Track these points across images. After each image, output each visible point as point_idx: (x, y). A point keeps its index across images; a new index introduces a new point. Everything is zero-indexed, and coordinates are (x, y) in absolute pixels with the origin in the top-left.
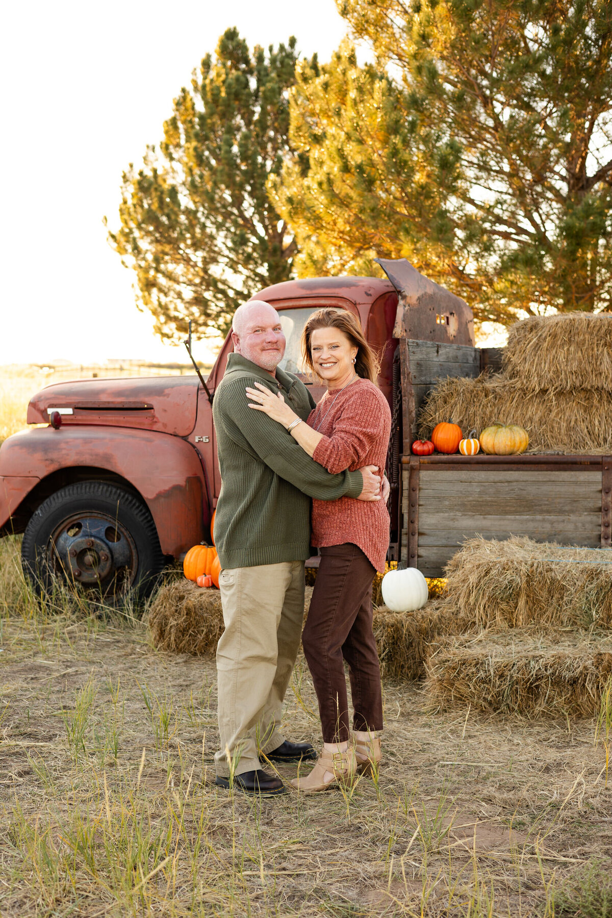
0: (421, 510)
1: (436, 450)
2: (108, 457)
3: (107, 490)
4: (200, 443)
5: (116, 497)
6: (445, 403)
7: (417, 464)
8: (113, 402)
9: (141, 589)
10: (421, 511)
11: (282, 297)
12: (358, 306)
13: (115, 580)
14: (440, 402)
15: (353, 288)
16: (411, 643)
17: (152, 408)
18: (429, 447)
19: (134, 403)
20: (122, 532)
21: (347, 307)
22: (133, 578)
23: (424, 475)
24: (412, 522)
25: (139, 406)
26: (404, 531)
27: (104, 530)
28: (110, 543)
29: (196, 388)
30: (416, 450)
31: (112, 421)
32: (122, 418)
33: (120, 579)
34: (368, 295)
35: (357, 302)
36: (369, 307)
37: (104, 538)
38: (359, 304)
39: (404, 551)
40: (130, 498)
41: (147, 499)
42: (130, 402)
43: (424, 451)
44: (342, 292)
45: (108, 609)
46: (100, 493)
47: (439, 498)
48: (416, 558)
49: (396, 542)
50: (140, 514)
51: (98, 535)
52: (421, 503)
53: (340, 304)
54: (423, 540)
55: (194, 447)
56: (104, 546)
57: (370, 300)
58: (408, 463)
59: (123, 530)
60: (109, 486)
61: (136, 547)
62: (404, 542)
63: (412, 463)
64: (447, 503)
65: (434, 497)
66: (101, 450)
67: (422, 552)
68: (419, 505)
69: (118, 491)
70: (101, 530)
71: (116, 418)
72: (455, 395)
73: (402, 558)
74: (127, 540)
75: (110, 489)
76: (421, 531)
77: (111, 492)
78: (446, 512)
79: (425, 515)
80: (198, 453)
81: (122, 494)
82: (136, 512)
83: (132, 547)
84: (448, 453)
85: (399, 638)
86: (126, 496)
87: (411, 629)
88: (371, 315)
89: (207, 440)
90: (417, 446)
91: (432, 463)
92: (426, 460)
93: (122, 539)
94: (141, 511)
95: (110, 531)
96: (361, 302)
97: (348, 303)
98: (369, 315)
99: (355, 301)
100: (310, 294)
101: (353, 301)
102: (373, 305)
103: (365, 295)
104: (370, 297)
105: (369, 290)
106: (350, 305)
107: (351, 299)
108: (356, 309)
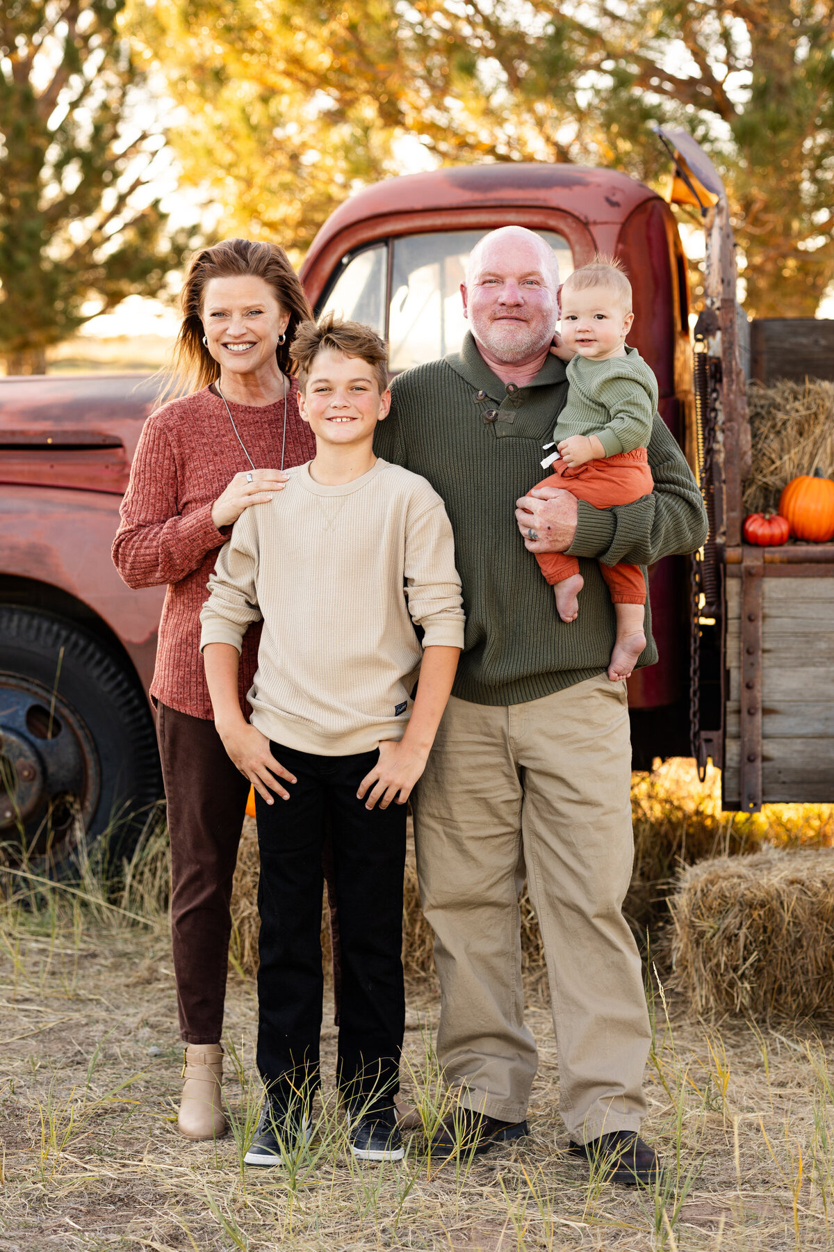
0: (766, 661)
1: (795, 536)
2: (38, 553)
3: (30, 626)
5: (50, 641)
6: (801, 434)
7: (759, 563)
8: (23, 433)
9: (113, 840)
10: (767, 663)
11: (418, 205)
12: (592, 228)
13: (47, 821)
14: (791, 431)
15: (577, 189)
16: (799, 940)
17: (120, 446)
18: (780, 528)
19: (76, 433)
20: (63, 717)
21: (567, 230)
22: (88, 818)
23: (773, 587)
24: (749, 686)
25: (87, 440)
26: (731, 705)
27: (22, 713)
28: (38, 742)
30: (755, 535)
31: (22, 473)
32: (46, 468)
33: (63, 820)
34: (614, 204)
35: (591, 218)
36: (616, 229)
37: (24, 729)
38: (595, 223)
39: (733, 748)
40: (82, 643)
41: (130, 643)
42: (65, 433)
43: (772, 537)
44: (556, 197)
45: (45, 885)
46: (14, 633)
47: (805, 635)
48: (759, 763)
49: (717, 728)
50: (105, 677)
51: (11, 724)
52: (767, 646)
53: (553, 223)
54: (773, 725)
56: (25, 747)
57: (617, 216)
58: (740, 562)
59: (66, 712)
60: (33, 615)
61: (96, 750)
62: (732, 728)
63: (748, 562)
64: (823, 645)
65: (795, 634)
66: (22, 538)
67: (770, 749)
68: (764, 651)
69: (55, 628)
70: (16, 712)
71: (34, 468)
72: (822, 418)
73: (728, 763)
74: (74, 734)
75: (35, 622)
76: (768, 705)
77: (39, 629)
78: (822, 664)
79: (776, 671)
81: (64, 633)
82: (96, 672)
83: (87, 748)
84: (817, 541)
85: (776, 931)
86: (74, 637)
87: (799, 912)
88: (620, 246)
90: (756, 527)
91: (792, 561)
92: (777, 557)
93: (64, 731)
94: (106, 670)
95: (37, 715)
96: (599, 220)
97: (570, 220)
98: (617, 247)
99: (586, 218)
100: (481, 201)
101: (582, 218)
102: (625, 226)
103: (606, 204)
104: (616, 209)
105: (614, 195)
106: (574, 225)
107: (576, 213)
108: (587, 233)
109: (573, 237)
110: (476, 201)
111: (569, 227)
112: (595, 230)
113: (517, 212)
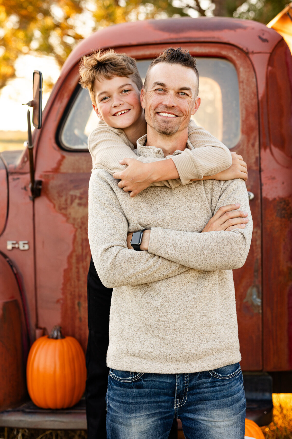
4: (15, 251)
11: (134, 42)
12: (251, 56)
15: (239, 31)
21: (234, 58)
29: (4, 172)
34: (264, 41)
35: (250, 50)
36: (267, 56)
38: (253, 53)
44: (226, 36)
53: (224, 53)
55: (5, 256)
57: (267, 48)
80: (11, 265)
88: (270, 68)
89: (26, 247)
96: (255, 51)
97: (236, 51)
98: (267, 68)
99: (247, 49)
100: (176, 39)
101: (245, 49)
102: (272, 55)
103: (259, 41)
104: (266, 43)
105: (263, 34)
106: (239, 54)
107: (241, 46)
108: (248, 59)
109: (238, 62)
110: (172, 39)
111: (235, 55)
112: (254, 58)
113: (201, 46)
